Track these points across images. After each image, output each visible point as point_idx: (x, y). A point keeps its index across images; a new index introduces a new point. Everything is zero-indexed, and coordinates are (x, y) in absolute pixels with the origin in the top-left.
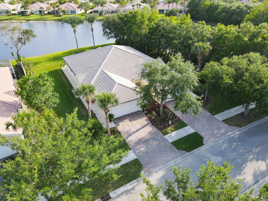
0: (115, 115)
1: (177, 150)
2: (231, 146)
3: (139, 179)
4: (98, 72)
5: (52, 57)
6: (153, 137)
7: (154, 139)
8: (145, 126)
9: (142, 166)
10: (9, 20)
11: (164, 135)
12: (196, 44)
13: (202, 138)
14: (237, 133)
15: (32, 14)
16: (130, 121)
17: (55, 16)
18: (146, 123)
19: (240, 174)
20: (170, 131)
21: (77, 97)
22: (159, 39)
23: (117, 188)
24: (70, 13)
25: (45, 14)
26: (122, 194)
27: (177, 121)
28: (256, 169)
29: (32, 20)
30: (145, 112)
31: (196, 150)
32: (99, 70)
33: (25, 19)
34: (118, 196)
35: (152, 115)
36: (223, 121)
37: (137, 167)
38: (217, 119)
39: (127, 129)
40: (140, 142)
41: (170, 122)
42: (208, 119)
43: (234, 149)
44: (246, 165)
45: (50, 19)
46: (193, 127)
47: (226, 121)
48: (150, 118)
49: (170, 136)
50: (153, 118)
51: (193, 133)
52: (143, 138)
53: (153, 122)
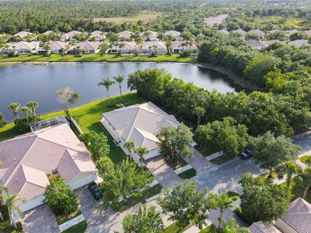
0: (145, 158)
1: (181, 179)
2: (211, 176)
3: (160, 193)
4: (132, 129)
5: (89, 109)
6: (168, 171)
7: (168, 173)
8: (163, 165)
9: (162, 187)
10: (32, 61)
11: (174, 170)
12: (195, 108)
13: (195, 171)
14: (217, 168)
15: (52, 53)
16: (154, 162)
17: (75, 56)
18: (163, 163)
19: (212, 190)
20: (178, 168)
21: (117, 146)
22: (172, 100)
23: (149, 198)
24: (89, 52)
25: (66, 54)
26: (152, 200)
27: (182, 161)
28: (221, 187)
29: (54, 62)
30: (163, 156)
31: (191, 178)
32: (132, 128)
33: (47, 60)
34: (150, 201)
35: (167, 158)
36: (210, 161)
37: (159, 188)
38: (206, 160)
39: (152, 167)
40: (160, 174)
41: (178, 162)
42: (201, 159)
43: (212, 178)
44: (216, 185)
45: (71, 60)
46: (191, 165)
47: (211, 161)
48: (165, 160)
49: (177, 171)
50: (168, 160)
51: (191, 169)
52: (161, 172)
53: (168, 162)
